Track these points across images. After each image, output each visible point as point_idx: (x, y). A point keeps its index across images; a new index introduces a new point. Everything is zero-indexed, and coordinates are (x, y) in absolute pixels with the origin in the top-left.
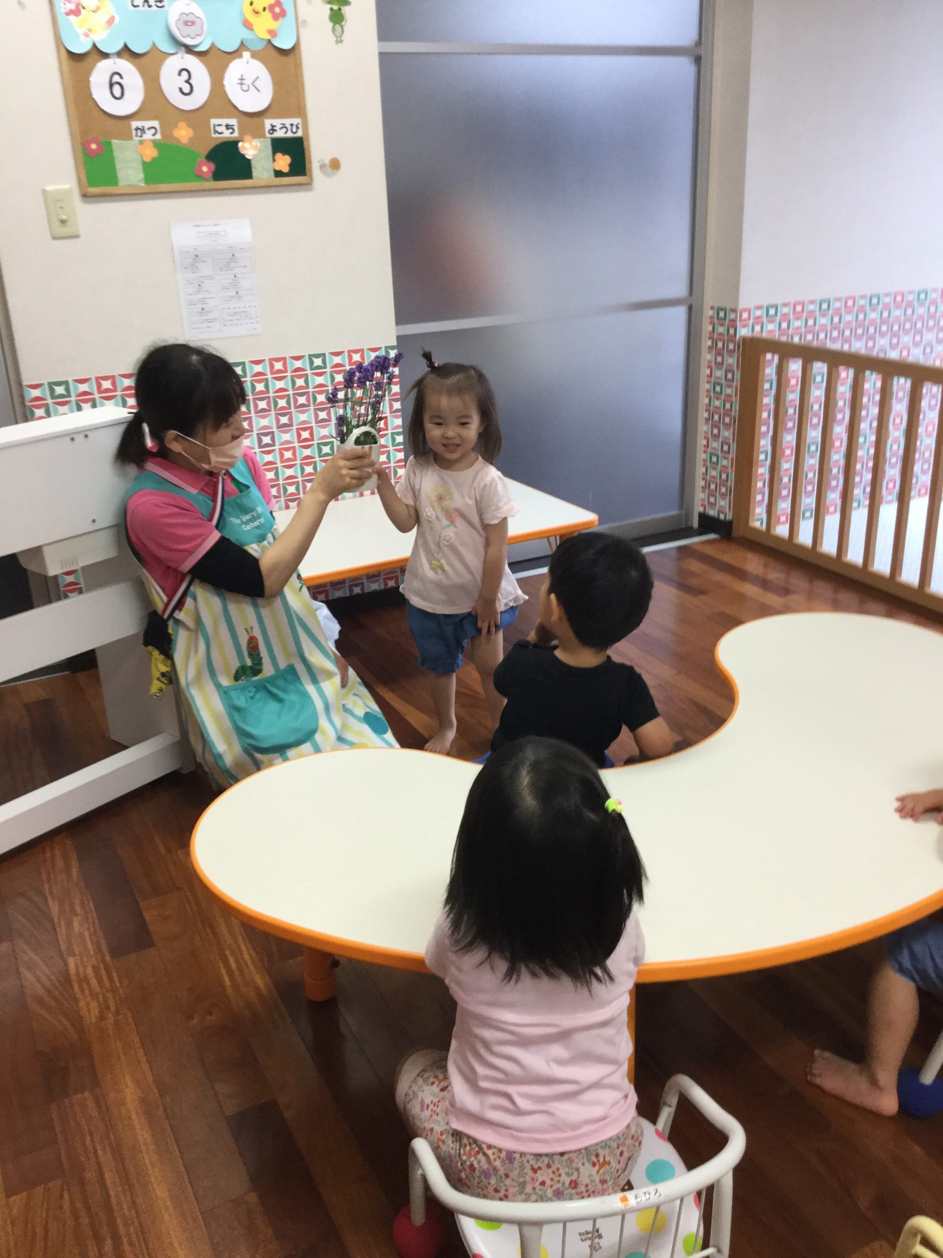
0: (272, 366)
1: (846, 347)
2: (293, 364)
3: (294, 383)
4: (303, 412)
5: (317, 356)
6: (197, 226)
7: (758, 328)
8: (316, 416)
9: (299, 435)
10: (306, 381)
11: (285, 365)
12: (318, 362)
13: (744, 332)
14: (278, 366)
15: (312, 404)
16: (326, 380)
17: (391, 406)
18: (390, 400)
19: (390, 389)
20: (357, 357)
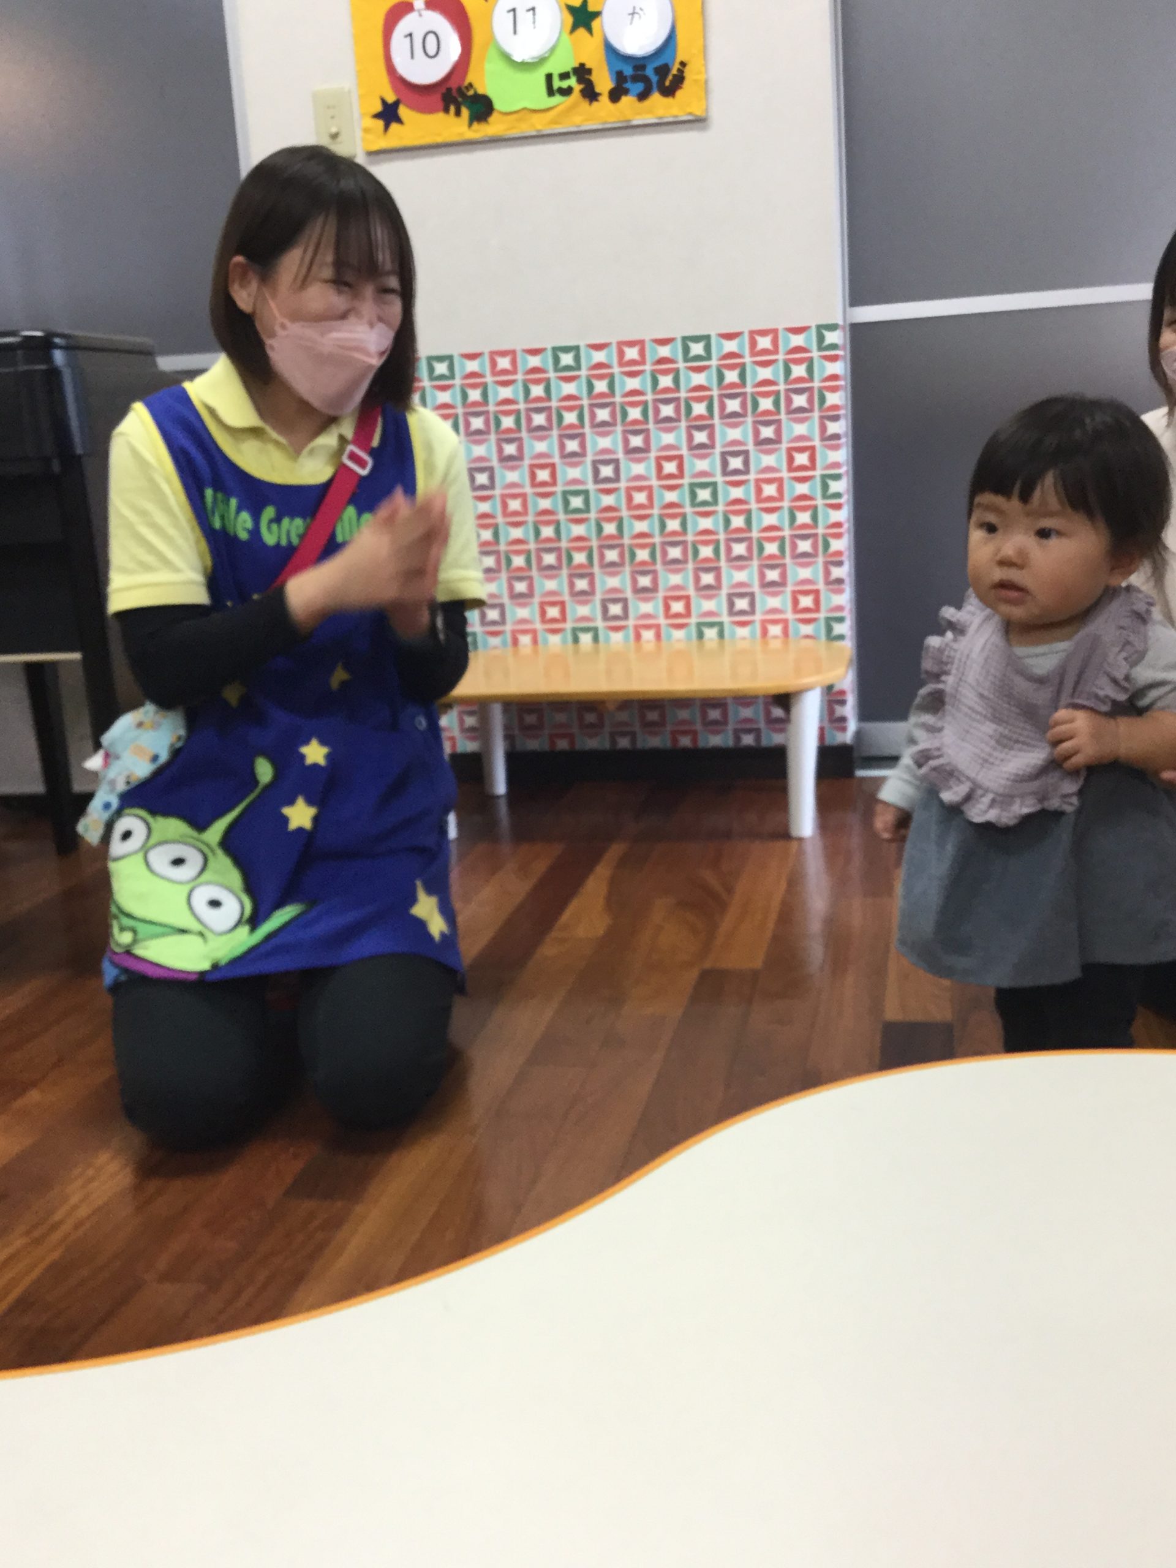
0: (621, 354)
2: (655, 351)
3: (655, 382)
4: (669, 430)
5: (696, 339)
8: (690, 438)
9: (660, 468)
10: (676, 381)
11: (642, 353)
12: (697, 349)
14: (632, 353)
15: (683, 418)
16: (709, 378)
17: (823, 428)
18: (822, 418)
19: (822, 399)
20: (764, 345)
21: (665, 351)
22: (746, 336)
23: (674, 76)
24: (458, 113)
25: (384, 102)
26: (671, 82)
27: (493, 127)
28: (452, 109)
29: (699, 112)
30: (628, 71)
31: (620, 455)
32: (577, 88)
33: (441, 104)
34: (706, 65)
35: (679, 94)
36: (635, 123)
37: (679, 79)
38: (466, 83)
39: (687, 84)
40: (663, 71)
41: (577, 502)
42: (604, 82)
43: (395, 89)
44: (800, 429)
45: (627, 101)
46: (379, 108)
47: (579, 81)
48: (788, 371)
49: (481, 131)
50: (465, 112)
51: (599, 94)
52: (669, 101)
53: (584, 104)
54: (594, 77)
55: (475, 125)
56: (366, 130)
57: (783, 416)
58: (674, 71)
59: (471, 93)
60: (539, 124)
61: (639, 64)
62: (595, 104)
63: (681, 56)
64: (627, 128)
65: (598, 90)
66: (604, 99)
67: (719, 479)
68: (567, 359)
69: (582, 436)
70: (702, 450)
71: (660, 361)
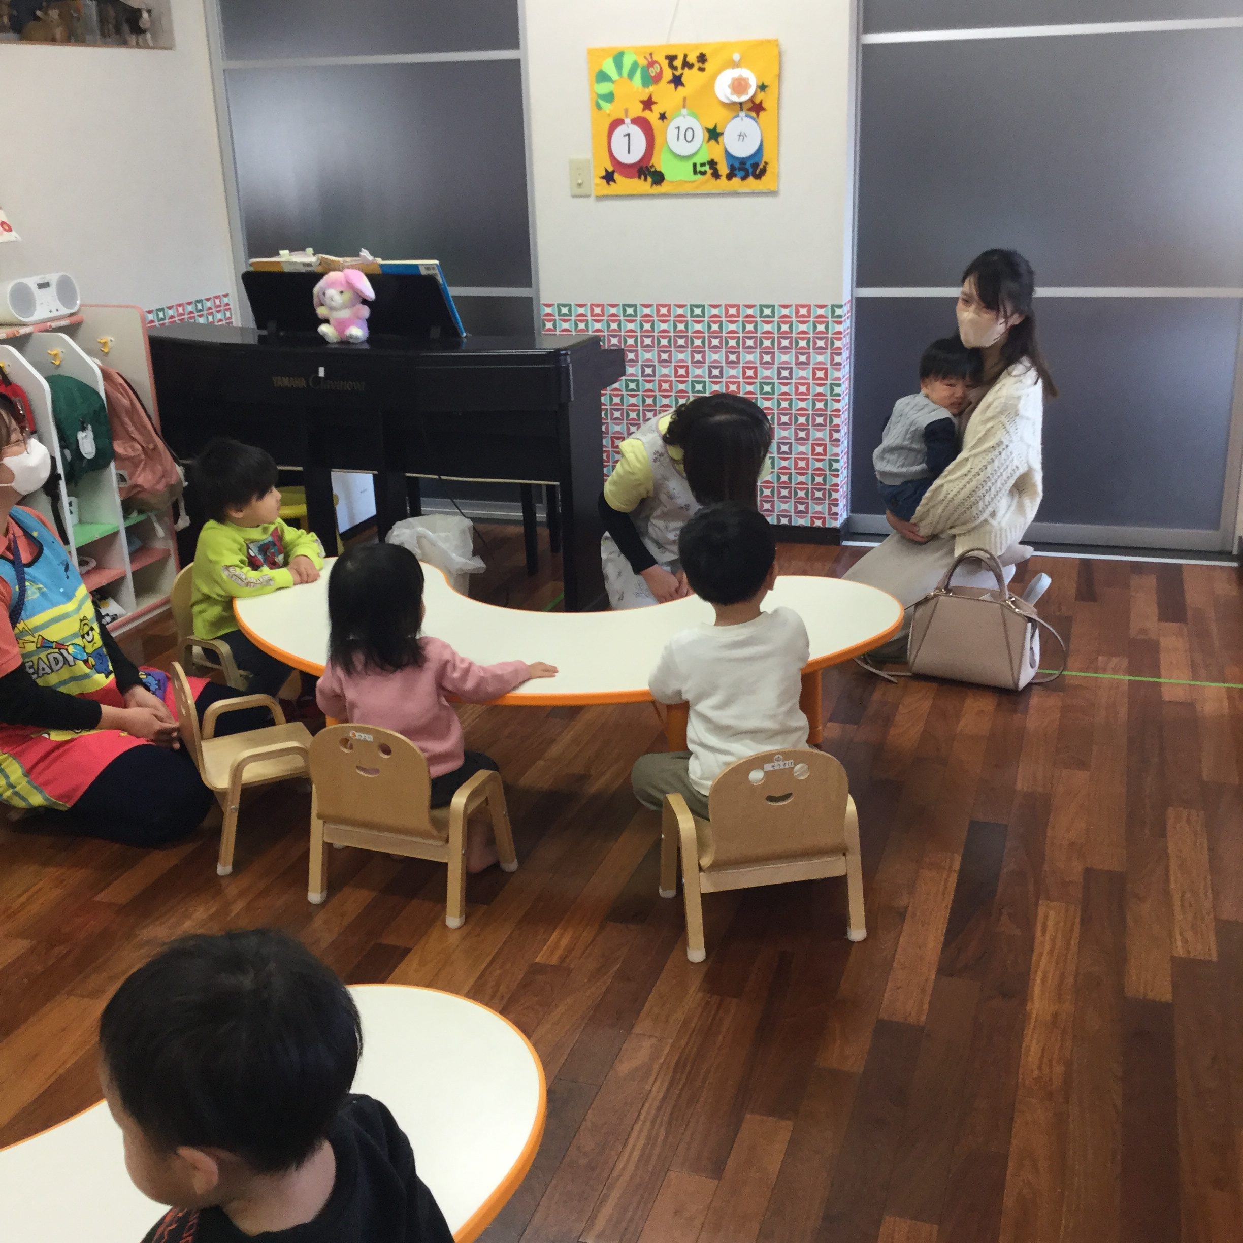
0: (727, 311)
2: (745, 311)
3: (744, 327)
4: (750, 353)
5: (767, 306)
9: (744, 373)
10: (756, 327)
11: (738, 311)
12: (767, 311)
14: (733, 311)
15: (758, 347)
16: (773, 328)
17: (832, 359)
18: (832, 353)
19: (833, 344)
20: (803, 312)
21: (750, 311)
22: (794, 307)
23: (761, 169)
24: (646, 180)
25: (606, 170)
26: (759, 172)
27: (663, 188)
28: (643, 177)
29: (772, 189)
30: (737, 165)
31: (724, 364)
32: (709, 171)
33: (637, 174)
34: (779, 165)
35: (763, 178)
36: (739, 191)
37: (764, 171)
38: (651, 164)
39: (767, 174)
40: (756, 165)
41: (699, 387)
42: (724, 169)
43: (613, 166)
44: (820, 358)
45: (736, 180)
46: (603, 173)
47: (711, 168)
48: (815, 327)
49: (657, 189)
50: (649, 179)
51: (721, 176)
52: (758, 181)
53: (713, 181)
54: (719, 167)
55: (654, 186)
56: (597, 185)
57: (811, 351)
58: (761, 166)
59: (653, 170)
60: (688, 189)
61: (743, 161)
62: (718, 180)
63: (765, 159)
64: (735, 194)
65: (720, 173)
66: (724, 178)
67: (776, 381)
68: (698, 311)
69: (704, 353)
70: (767, 365)
71: (747, 316)
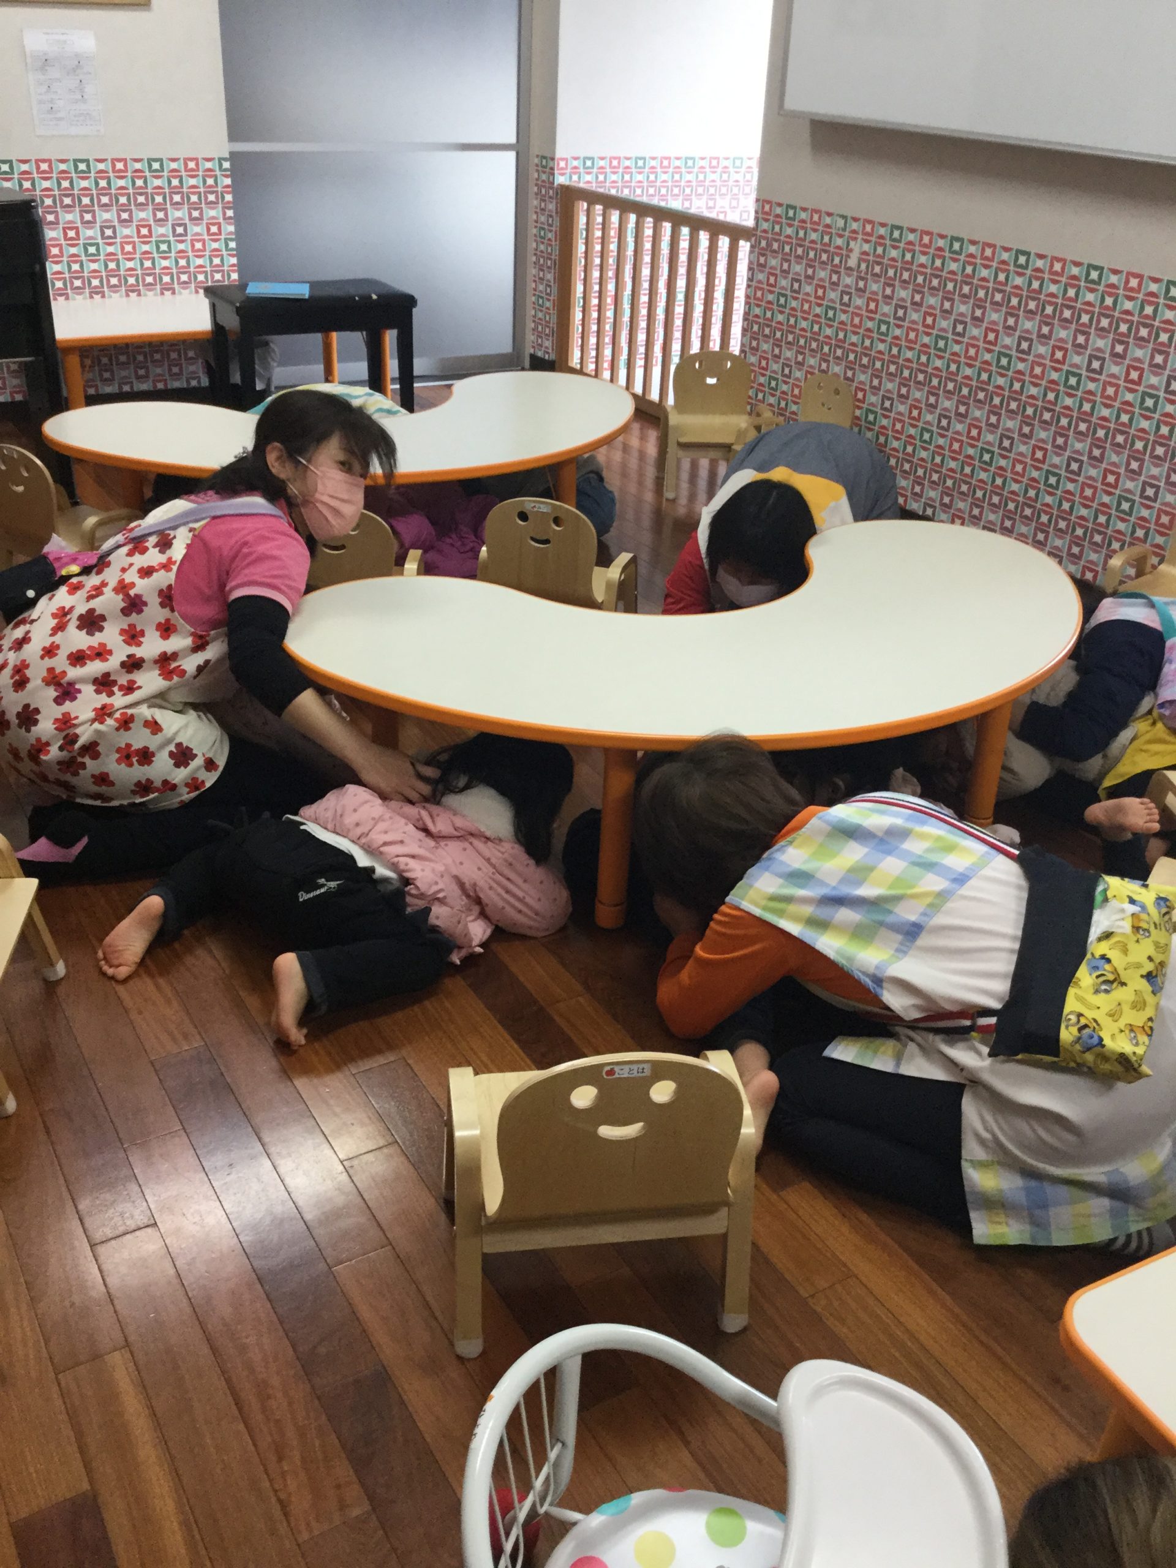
0: (114, 166)
1: (663, 204)
2: (133, 165)
3: (134, 183)
4: (143, 210)
5: (155, 160)
6: (47, 34)
7: (575, 178)
8: (155, 215)
9: (139, 231)
10: (145, 183)
11: (125, 165)
12: (156, 166)
13: (560, 180)
14: (120, 166)
15: (150, 204)
16: (163, 182)
17: (223, 213)
18: (223, 208)
19: (222, 197)
20: (192, 165)
21: (138, 166)
22: (182, 161)
31: (116, 223)
41: (92, 250)
44: (212, 213)
48: (205, 181)
57: (203, 205)
67: (171, 238)
68: (82, 166)
69: (94, 212)
70: (160, 222)
71: (137, 171)
